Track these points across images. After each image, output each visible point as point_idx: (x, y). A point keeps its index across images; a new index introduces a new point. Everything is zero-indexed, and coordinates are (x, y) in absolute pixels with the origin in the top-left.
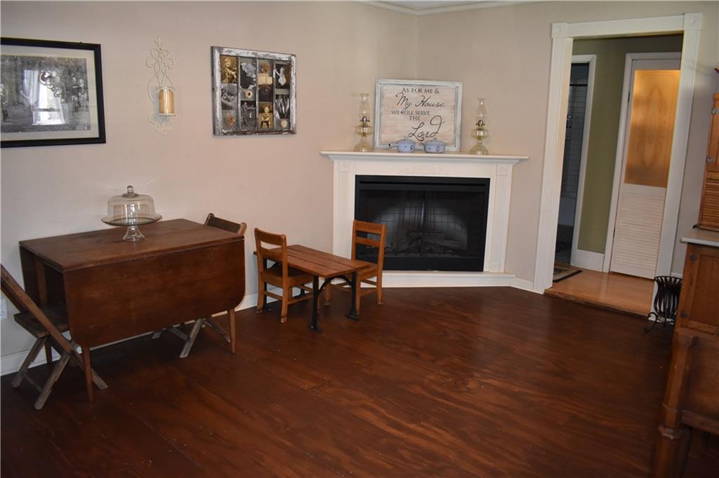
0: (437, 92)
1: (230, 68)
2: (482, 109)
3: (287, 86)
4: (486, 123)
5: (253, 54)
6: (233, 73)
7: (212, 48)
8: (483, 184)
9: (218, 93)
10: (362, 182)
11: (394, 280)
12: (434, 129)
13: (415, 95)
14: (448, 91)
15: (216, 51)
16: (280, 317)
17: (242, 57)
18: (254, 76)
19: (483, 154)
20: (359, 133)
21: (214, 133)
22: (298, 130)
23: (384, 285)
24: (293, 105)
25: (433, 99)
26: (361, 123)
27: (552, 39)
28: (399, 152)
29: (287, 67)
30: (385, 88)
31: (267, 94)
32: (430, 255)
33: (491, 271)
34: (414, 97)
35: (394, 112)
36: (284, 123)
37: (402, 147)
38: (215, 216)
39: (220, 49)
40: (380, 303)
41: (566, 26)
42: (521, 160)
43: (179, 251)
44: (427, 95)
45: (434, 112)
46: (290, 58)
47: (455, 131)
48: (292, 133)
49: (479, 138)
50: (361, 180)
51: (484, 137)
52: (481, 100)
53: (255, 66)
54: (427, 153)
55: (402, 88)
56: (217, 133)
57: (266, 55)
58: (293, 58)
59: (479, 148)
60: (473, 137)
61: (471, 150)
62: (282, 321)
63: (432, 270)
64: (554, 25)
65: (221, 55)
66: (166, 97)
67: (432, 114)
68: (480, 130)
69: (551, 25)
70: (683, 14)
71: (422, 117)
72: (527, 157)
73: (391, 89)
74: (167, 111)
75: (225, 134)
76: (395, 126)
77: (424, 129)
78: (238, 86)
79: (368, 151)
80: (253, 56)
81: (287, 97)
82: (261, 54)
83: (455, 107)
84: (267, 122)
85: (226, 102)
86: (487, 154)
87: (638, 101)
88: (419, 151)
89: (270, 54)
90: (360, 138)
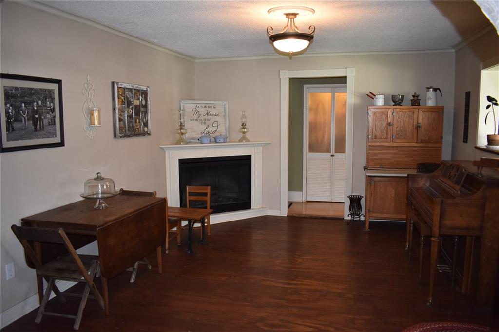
0: (214, 107)
1: (121, 96)
2: (244, 116)
3: (146, 106)
4: (247, 124)
5: (132, 86)
6: (123, 98)
7: (113, 83)
8: (247, 159)
9: (117, 111)
10: (182, 163)
11: (217, 219)
12: (214, 129)
13: (203, 109)
14: (220, 106)
15: (116, 85)
16: (165, 250)
17: (127, 88)
18: (132, 100)
19: (247, 142)
21: (115, 136)
22: (152, 133)
23: (211, 224)
24: (149, 117)
25: (213, 111)
26: (179, 127)
27: (280, 79)
28: (202, 143)
29: (145, 93)
30: (186, 105)
31: (137, 110)
32: (222, 203)
33: (255, 208)
34: (203, 111)
35: (191, 120)
36: (146, 129)
37: (204, 140)
38: (124, 190)
39: (118, 83)
40: (209, 234)
41: (287, 72)
42: (267, 144)
43: (143, 210)
44: (209, 109)
45: (214, 119)
46: (147, 88)
47: (226, 129)
48: (149, 134)
49: (244, 133)
50: (182, 162)
51: (246, 132)
52: (243, 111)
53: (132, 93)
54: (218, 143)
55: (195, 105)
56: (117, 137)
57: (138, 87)
58: (148, 88)
59: (243, 139)
60: (240, 132)
61: (239, 140)
62: (167, 252)
63: (225, 212)
64: (281, 71)
65: (118, 87)
66: (96, 114)
67: (213, 120)
68: (243, 128)
69: (279, 71)
70: (346, 68)
71: (207, 122)
72: (270, 142)
73: (189, 106)
74: (96, 123)
75: (121, 137)
76: (194, 129)
77: (209, 129)
78: (125, 107)
79: (186, 144)
80: (131, 87)
81: (146, 113)
82: (135, 86)
83: (224, 116)
84: (138, 129)
85: (120, 117)
86: (249, 142)
87: (311, 109)
88: (213, 142)
89: (139, 86)
90: (178, 136)
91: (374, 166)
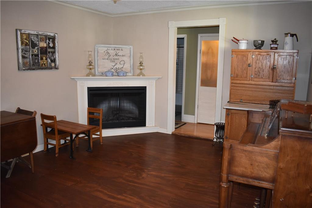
0: (122, 50)
1: (26, 39)
2: (141, 57)
3: (54, 48)
4: (143, 63)
5: (37, 32)
6: (27, 41)
7: (16, 30)
8: (144, 89)
9: (20, 51)
10: (90, 90)
12: (122, 66)
13: (112, 51)
14: (127, 49)
15: (18, 31)
16: (56, 154)
17: (31, 34)
18: (37, 43)
19: (143, 76)
20: (88, 69)
21: (19, 69)
22: (60, 68)
23: (103, 136)
24: (57, 56)
25: (120, 53)
26: (88, 64)
27: (169, 28)
28: (107, 76)
29: (53, 39)
30: (99, 48)
31: (44, 51)
32: (123, 121)
33: (149, 126)
34: (112, 52)
35: (103, 59)
36: (53, 65)
38: (21, 109)
39: (20, 30)
40: (101, 144)
41: (174, 22)
42: (159, 78)
44: (118, 52)
45: (121, 58)
46: (55, 35)
47: (130, 67)
48: (57, 69)
49: (141, 69)
50: (90, 89)
51: (143, 69)
52: (141, 53)
53: (38, 38)
54: (119, 76)
55: (106, 48)
57: (43, 33)
58: (56, 35)
59: (141, 74)
60: (138, 69)
61: (138, 75)
62: (56, 156)
63: (124, 127)
64: (169, 22)
65: (21, 33)
67: (120, 59)
68: (141, 66)
69: (168, 22)
70: (219, 18)
71: (116, 61)
72: (161, 77)
73: (102, 49)
75: (25, 70)
76: (104, 65)
77: (117, 66)
78: (30, 47)
79: (93, 76)
80: (37, 34)
81: (54, 53)
82: (40, 33)
83: (130, 57)
84: (45, 64)
85: (24, 55)
86: (145, 76)
87: (204, 53)
88: (115, 76)
89: (45, 33)
90: (88, 71)
91: (235, 100)
